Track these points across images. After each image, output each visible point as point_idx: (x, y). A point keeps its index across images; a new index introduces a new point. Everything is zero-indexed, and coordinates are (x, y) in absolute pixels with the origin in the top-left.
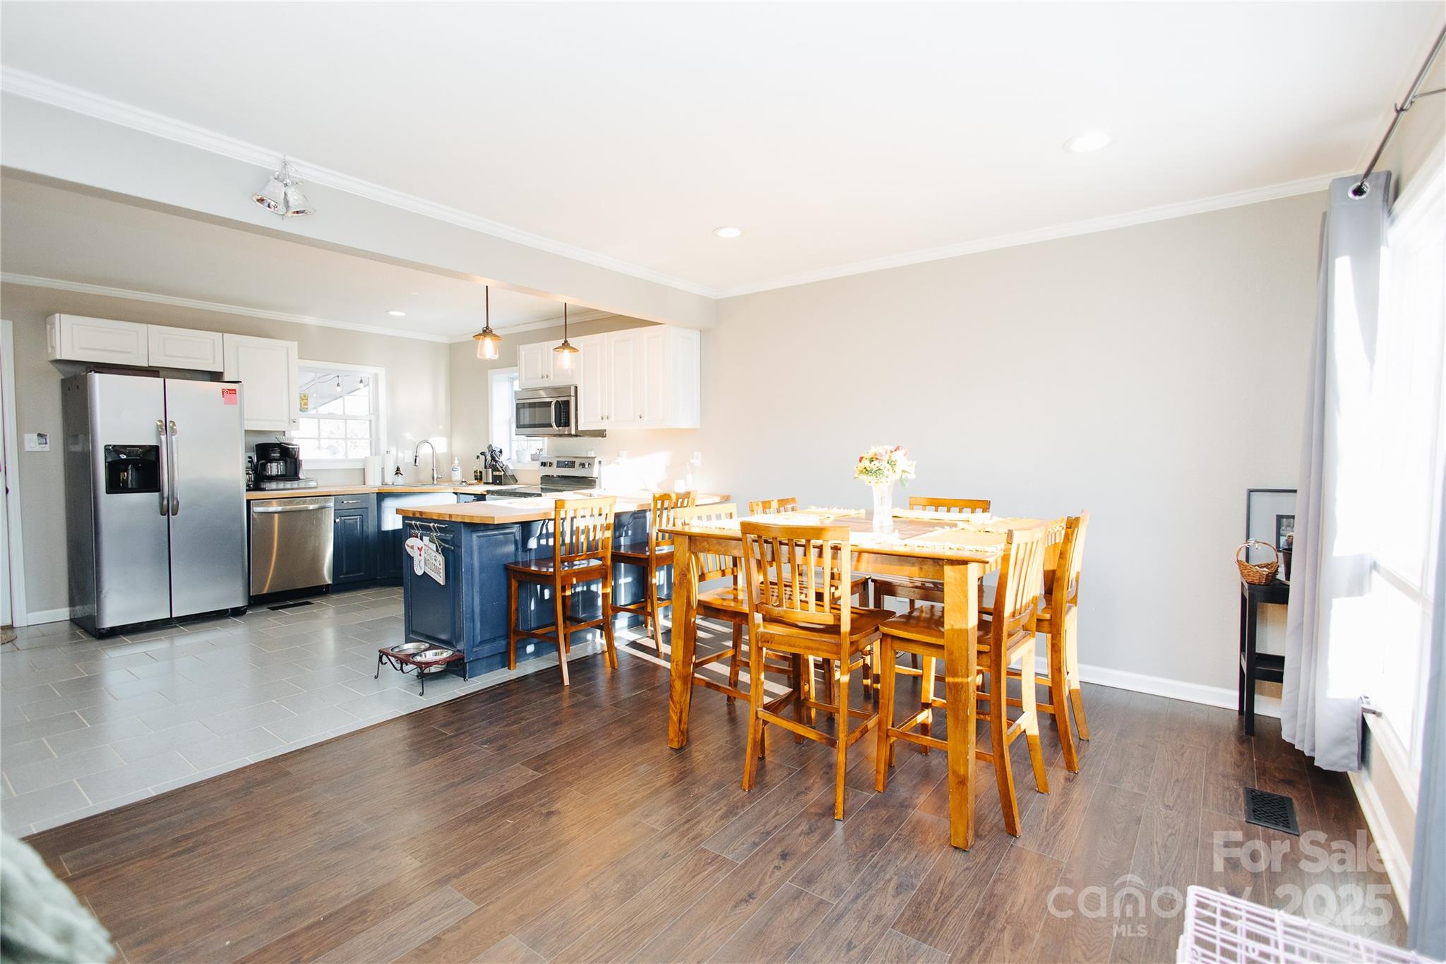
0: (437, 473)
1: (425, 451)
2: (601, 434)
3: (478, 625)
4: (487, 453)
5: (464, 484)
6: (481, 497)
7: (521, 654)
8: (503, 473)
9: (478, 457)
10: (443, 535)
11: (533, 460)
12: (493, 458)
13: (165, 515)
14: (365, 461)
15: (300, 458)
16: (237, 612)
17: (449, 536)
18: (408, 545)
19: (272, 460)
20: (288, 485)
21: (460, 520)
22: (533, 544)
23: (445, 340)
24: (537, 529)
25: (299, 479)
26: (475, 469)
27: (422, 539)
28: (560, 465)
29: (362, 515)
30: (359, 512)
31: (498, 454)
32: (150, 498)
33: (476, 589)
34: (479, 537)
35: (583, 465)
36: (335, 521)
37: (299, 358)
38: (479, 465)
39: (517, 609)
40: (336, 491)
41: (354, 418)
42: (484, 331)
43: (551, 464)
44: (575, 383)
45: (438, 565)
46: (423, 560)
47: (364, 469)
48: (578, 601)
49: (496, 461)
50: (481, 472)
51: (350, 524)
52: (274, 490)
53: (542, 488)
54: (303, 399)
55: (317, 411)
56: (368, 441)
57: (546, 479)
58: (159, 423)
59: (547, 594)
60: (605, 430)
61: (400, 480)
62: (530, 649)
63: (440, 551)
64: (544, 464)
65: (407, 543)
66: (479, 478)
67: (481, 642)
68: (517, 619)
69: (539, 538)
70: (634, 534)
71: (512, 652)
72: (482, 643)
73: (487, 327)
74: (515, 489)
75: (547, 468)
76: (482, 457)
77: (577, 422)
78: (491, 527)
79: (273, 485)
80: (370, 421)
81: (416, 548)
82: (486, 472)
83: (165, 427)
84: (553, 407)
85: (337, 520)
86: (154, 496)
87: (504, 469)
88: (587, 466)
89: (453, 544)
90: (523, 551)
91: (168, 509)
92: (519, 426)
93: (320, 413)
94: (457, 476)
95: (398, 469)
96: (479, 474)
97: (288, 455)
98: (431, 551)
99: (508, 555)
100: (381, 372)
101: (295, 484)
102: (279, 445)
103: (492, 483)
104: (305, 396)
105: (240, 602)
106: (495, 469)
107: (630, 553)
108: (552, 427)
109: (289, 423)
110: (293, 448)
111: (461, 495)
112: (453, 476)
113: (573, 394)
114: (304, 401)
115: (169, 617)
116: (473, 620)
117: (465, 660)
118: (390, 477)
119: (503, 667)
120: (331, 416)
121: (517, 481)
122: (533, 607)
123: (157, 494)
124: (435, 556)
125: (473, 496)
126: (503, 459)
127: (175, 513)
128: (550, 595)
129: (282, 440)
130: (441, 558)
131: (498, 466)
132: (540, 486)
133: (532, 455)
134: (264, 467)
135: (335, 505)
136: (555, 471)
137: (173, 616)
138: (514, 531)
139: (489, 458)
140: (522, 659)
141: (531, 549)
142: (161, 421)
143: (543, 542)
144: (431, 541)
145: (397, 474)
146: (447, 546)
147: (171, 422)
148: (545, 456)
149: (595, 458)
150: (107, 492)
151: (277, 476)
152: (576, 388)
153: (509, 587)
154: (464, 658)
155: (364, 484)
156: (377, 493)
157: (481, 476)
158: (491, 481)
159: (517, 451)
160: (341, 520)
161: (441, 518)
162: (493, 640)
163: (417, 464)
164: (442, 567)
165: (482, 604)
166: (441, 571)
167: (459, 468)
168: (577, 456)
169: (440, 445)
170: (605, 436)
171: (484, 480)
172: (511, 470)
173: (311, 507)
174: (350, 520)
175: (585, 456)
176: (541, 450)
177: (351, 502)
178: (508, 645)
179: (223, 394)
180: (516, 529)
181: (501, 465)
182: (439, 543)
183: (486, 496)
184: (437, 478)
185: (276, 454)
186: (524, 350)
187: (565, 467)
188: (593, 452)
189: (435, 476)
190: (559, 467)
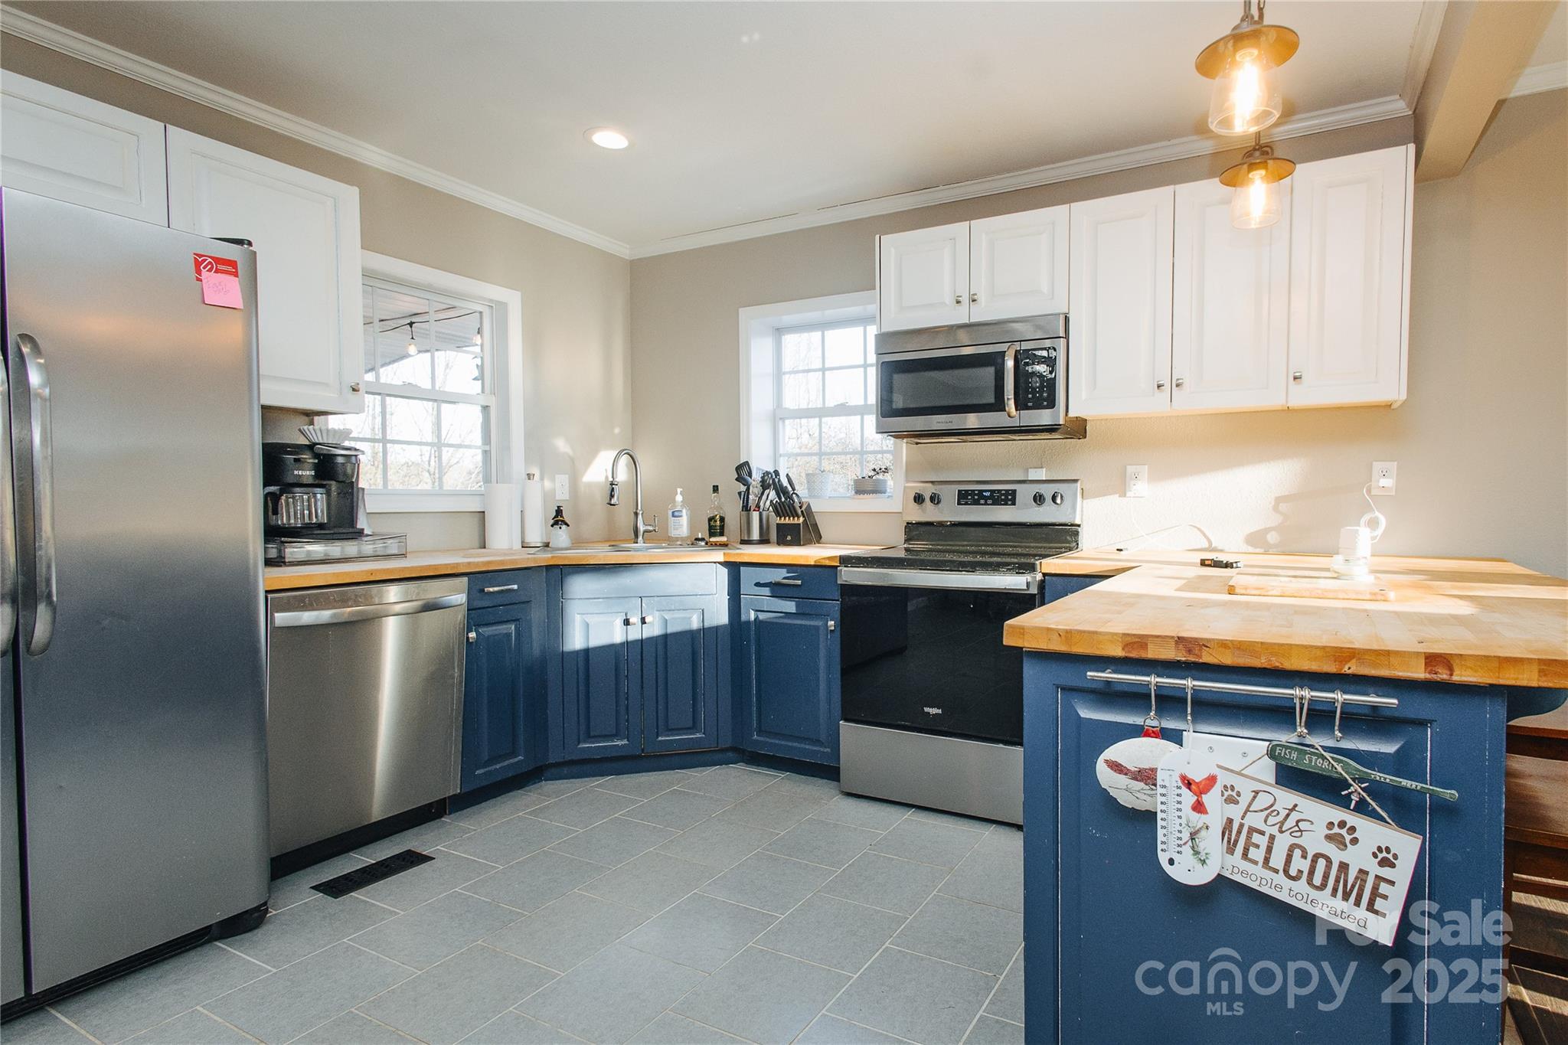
8: (801, 518)
9: (715, 488)
14: (481, 495)
15: (361, 485)
16: (237, 926)
19: (297, 488)
20: (335, 549)
23: (624, 251)
25: (357, 535)
28: (966, 497)
29: (520, 621)
30: (515, 612)
35: (1039, 499)
36: (468, 638)
38: (719, 506)
40: (468, 565)
41: (453, 400)
43: (938, 498)
46: (1214, 830)
53: (907, 549)
55: (378, 377)
57: (920, 530)
61: (564, 536)
64: (918, 499)
66: (718, 530)
75: (928, 506)
77: (1069, 399)
80: (486, 408)
82: (745, 518)
85: (472, 636)
87: (809, 512)
92: (884, 413)
93: (382, 381)
94: (682, 527)
96: (718, 523)
100: (513, 299)
101: (351, 548)
102: (310, 449)
103: (776, 542)
105: (251, 890)
106: (782, 511)
109: (342, 392)
110: (345, 458)
112: (672, 527)
113: (1061, 332)
118: (541, 532)
120: (408, 392)
129: (318, 433)
132: (903, 545)
134: (280, 503)
135: (469, 599)
136: (950, 512)
145: (556, 523)
149: (1075, 481)
151: (310, 527)
152: (1066, 320)
156: (549, 566)
157: (723, 527)
163: (614, 501)
168: (1019, 479)
170: (1088, 438)
172: (813, 514)
174: (495, 632)
179: (199, 272)
185: (307, 473)
186: (893, 246)
187: (986, 504)
188: (1044, 469)
189: (642, 528)
190: (966, 504)
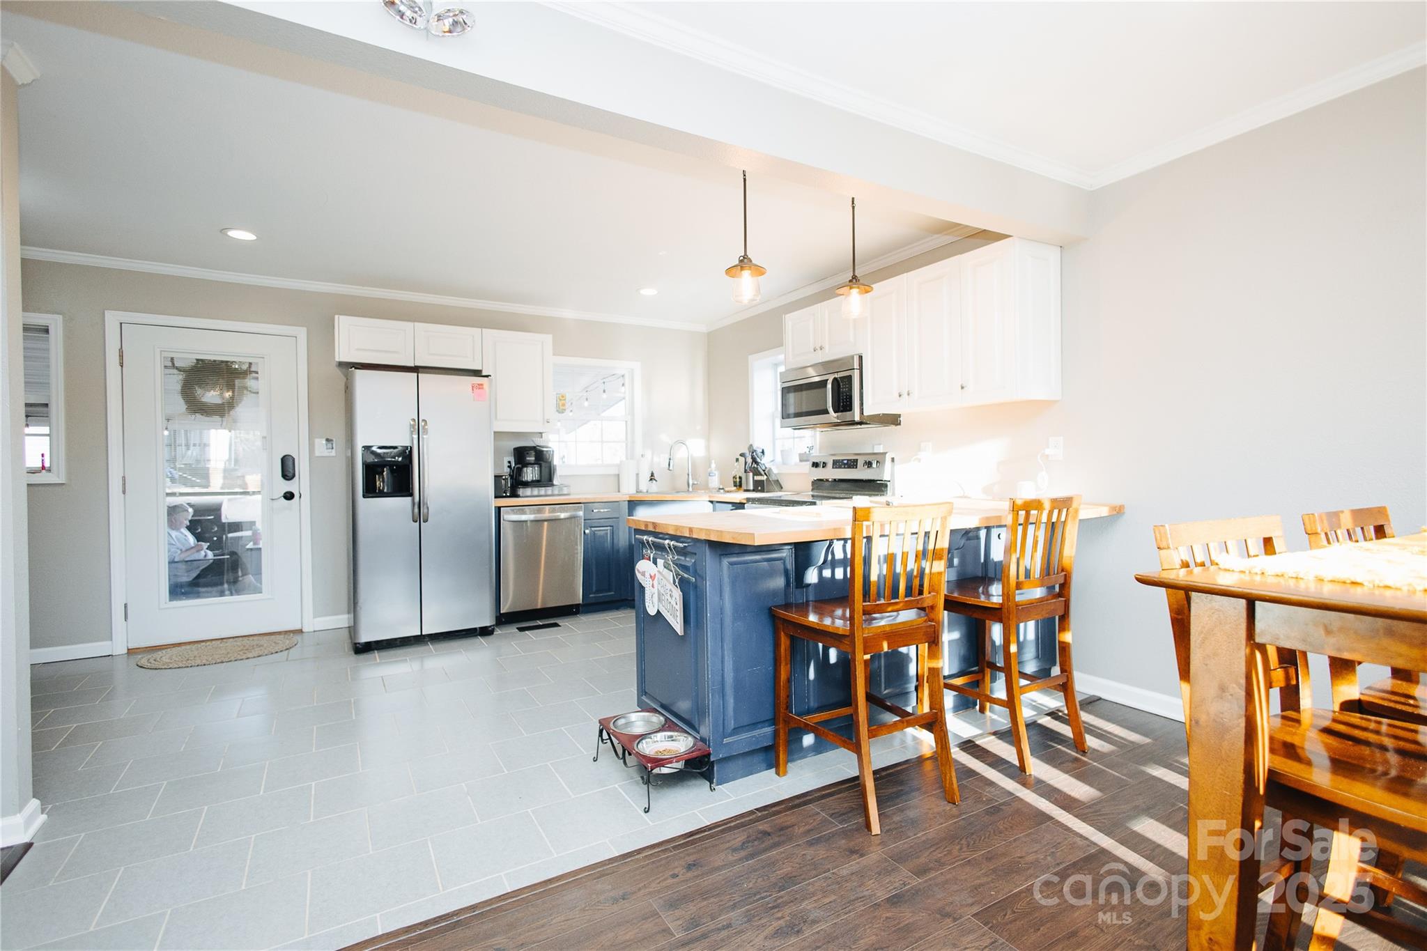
0: (693, 479)
1: (681, 454)
2: (894, 420)
3: (731, 701)
4: (747, 455)
5: (722, 491)
6: (739, 506)
7: (795, 751)
8: (765, 477)
9: (737, 460)
10: (683, 558)
11: (801, 461)
12: (754, 460)
13: (416, 522)
14: (619, 466)
15: (555, 464)
16: (485, 632)
17: (689, 561)
18: (638, 570)
19: (527, 464)
20: (542, 491)
21: (703, 537)
22: (812, 577)
23: (703, 329)
24: (820, 555)
25: (552, 485)
26: (733, 474)
27: (655, 563)
28: (837, 464)
29: (612, 526)
30: (610, 522)
31: (760, 454)
32: (403, 502)
33: (728, 646)
34: (731, 564)
35: (869, 464)
36: (584, 532)
37: (554, 355)
38: (738, 469)
39: (789, 681)
40: (586, 499)
41: (611, 419)
42: (741, 261)
43: (825, 465)
44: (860, 352)
45: (675, 605)
46: (656, 594)
47: (618, 475)
48: (880, 667)
49: (757, 463)
50: (740, 478)
51: (600, 536)
52: (528, 496)
53: (813, 496)
54: (561, 400)
56: (624, 444)
57: (818, 484)
58: (412, 423)
59: (833, 655)
60: (899, 416)
61: (654, 487)
62: (808, 740)
63: (677, 583)
64: (815, 465)
65: (637, 567)
66: (739, 484)
67: (734, 729)
68: (789, 696)
69: (821, 569)
70: (962, 562)
71: (781, 748)
72: (737, 730)
73: (745, 256)
74: (780, 497)
75: (820, 469)
76: (742, 459)
77: (862, 404)
78: (749, 550)
79: (528, 491)
80: (626, 422)
81: (647, 575)
82: (746, 476)
83: (418, 427)
84: (829, 386)
85: (587, 531)
86: (407, 501)
87: (767, 473)
88: (874, 465)
89: (695, 574)
90: (797, 588)
91: (419, 515)
92: (785, 415)
94: (715, 482)
95: (652, 475)
96: (738, 480)
97: (540, 457)
98: (664, 582)
99: (774, 593)
100: (637, 365)
101: (549, 490)
102: (534, 448)
103: (753, 490)
104: (563, 397)
105: (487, 621)
106: (756, 473)
107: (956, 595)
108: (828, 413)
109: (544, 424)
110: (547, 451)
111: (717, 504)
112: (710, 481)
113: (856, 366)
114: (563, 402)
115: (419, 634)
116: (723, 695)
117: (711, 757)
118: (645, 485)
119: (769, 767)
121: (782, 488)
122: (812, 675)
123: (409, 499)
124: (671, 590)
125: (730, 505)
126: (765, 461)
127: (426, 521)
128: (839, 657)
129: (537, 442)
130: (677, 594)
131: (759, 469)
132: (811, 493)
133: (800, 455)
134: (519, 471)
135: (584, 514)
136: (831, 474)
137: (423, 634)
138: (784, 555)
139: (749, 460)
140: (796, 756)
141: (810, 585)
142: (414, 420)
143: (827, 573)
144: (666, 566)
145: (651, 480)
146: (686, 575)
147: (423, 420)
148: (817, 455)
149: (886, 453)
150: (364, 497)
151: (533, 481)
152: (861, 358)
153: (777, 645)
154: (709, 754)
155: (619, 491)
156: (629, 501)
157: (740, 482)
158: (752, 488)
159: (782, 451)
160: (591, 531)
161: (679, 534)
162: (754, 725)
163: (671, 468)
164: (679, 607)
165: (736, 670)
166: (678, 615)
167: (717, 473)
168: (859, 452)
169: (696, 448)
170: (900, 424)
171: (744, 487)
172: (775, 475)
173: (563, 515)
174: (600, 531)
175: (870, 451)
176: (811, 448)
177: (602, 510)
178: (776, 734)
179: (473, 389)
180: (786, 553)
181: (764, 468)
182: (676, 570)
183: (746, 505)
184: (693, 484)
185: (531, 459)
186: (791, 320)
187: (845, 468)
188: (882, 446)
189: (691, 482)
190: (836, 468)
